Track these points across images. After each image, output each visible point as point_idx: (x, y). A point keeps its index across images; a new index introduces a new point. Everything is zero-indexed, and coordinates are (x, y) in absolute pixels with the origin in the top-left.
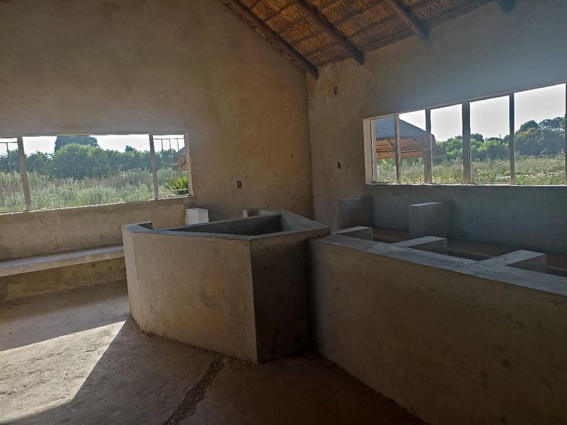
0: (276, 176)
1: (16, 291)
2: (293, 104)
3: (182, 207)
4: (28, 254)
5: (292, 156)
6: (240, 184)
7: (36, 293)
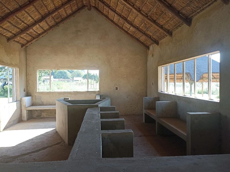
0: (132, 86)
1: (44, 115)
2: (141, 60)
3: (95, 94)
4: (48, 104)
5: (139, 79)
6: (117, 89)
7: (49, 116)
